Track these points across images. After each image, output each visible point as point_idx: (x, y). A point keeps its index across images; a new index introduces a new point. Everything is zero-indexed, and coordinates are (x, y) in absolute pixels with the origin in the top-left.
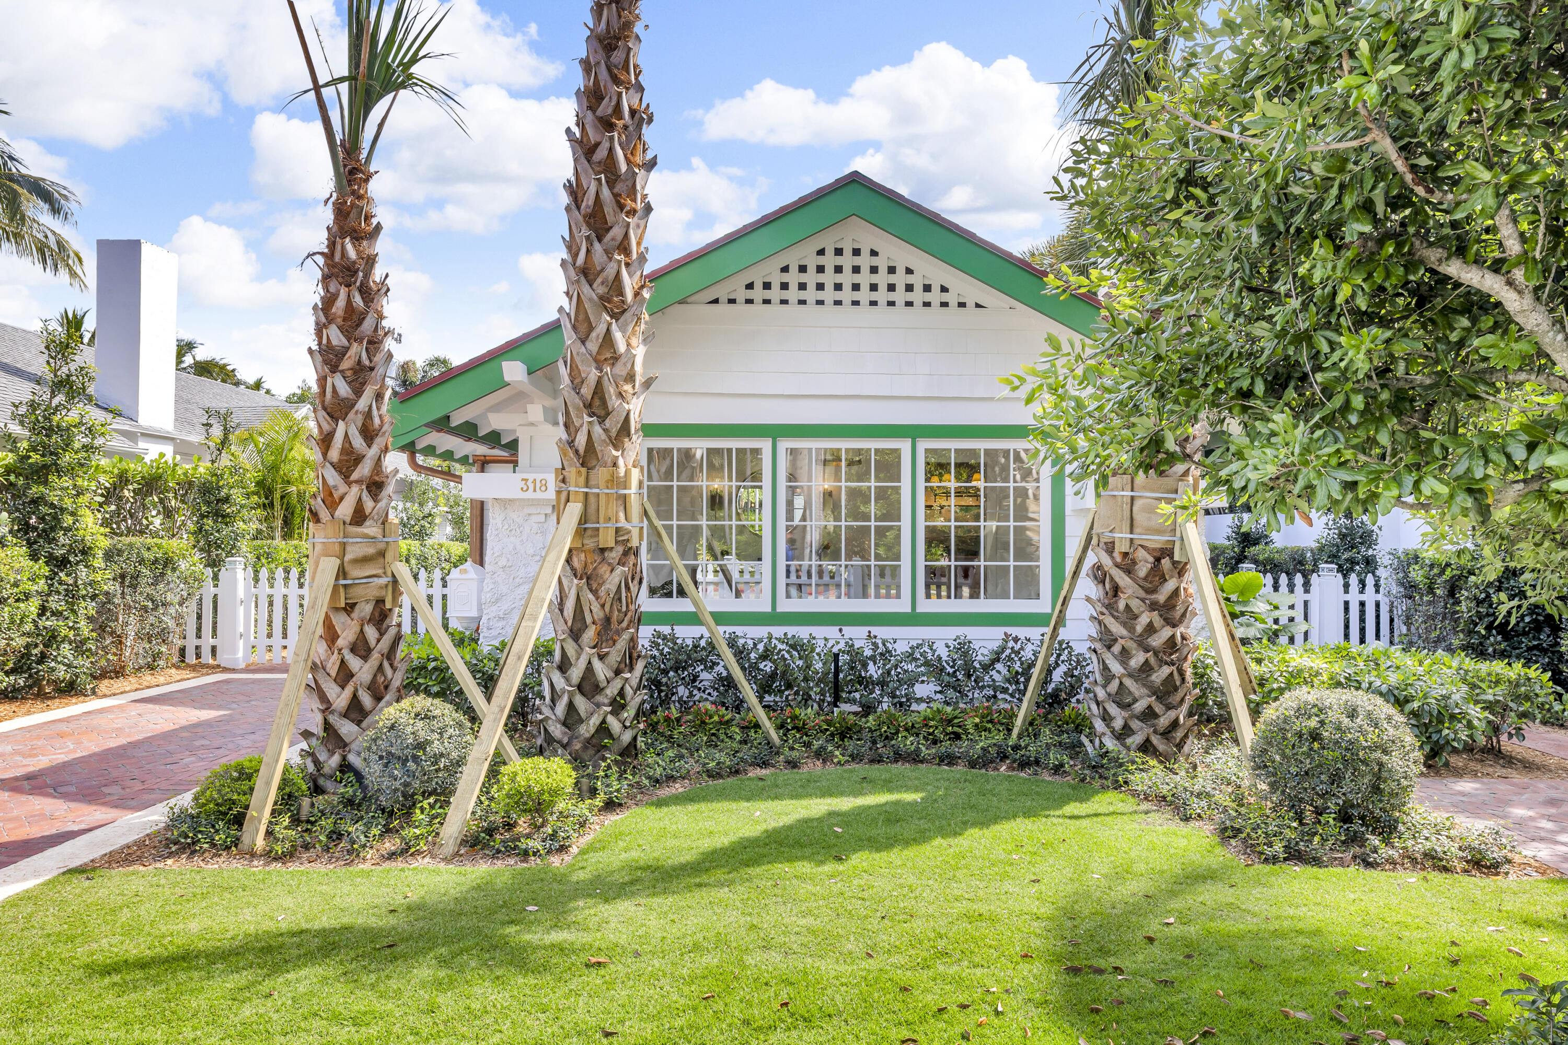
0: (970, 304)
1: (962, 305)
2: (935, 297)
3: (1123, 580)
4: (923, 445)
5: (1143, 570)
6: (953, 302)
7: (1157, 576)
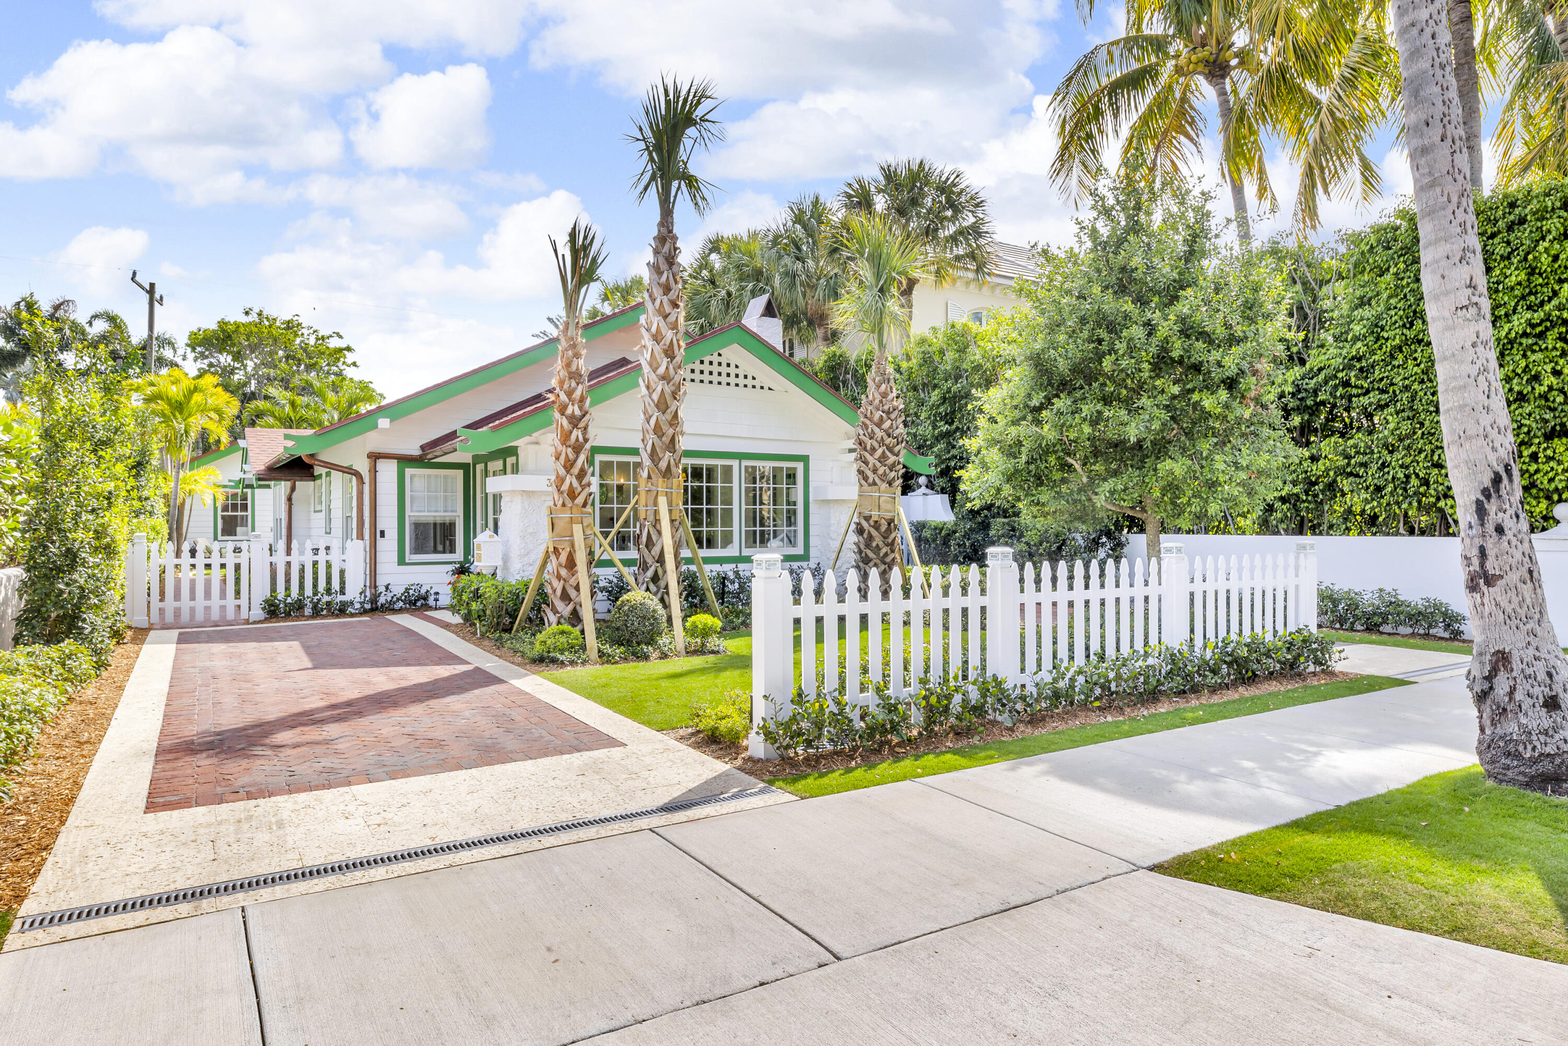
0: (766, 388)
1: (762, 388)
2: (749, 382)
3: (874, 533)
4: (745, 463)
5: (883, 528)
6: (758, 387)
7: (889, 531)
